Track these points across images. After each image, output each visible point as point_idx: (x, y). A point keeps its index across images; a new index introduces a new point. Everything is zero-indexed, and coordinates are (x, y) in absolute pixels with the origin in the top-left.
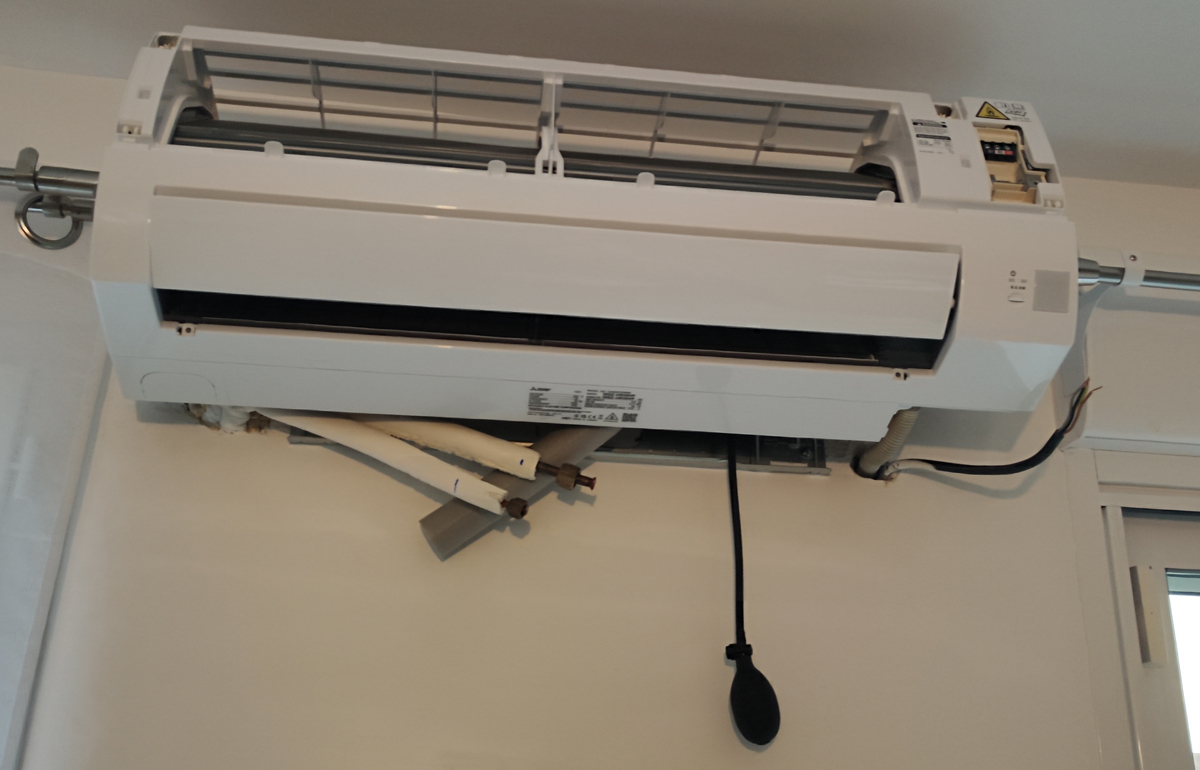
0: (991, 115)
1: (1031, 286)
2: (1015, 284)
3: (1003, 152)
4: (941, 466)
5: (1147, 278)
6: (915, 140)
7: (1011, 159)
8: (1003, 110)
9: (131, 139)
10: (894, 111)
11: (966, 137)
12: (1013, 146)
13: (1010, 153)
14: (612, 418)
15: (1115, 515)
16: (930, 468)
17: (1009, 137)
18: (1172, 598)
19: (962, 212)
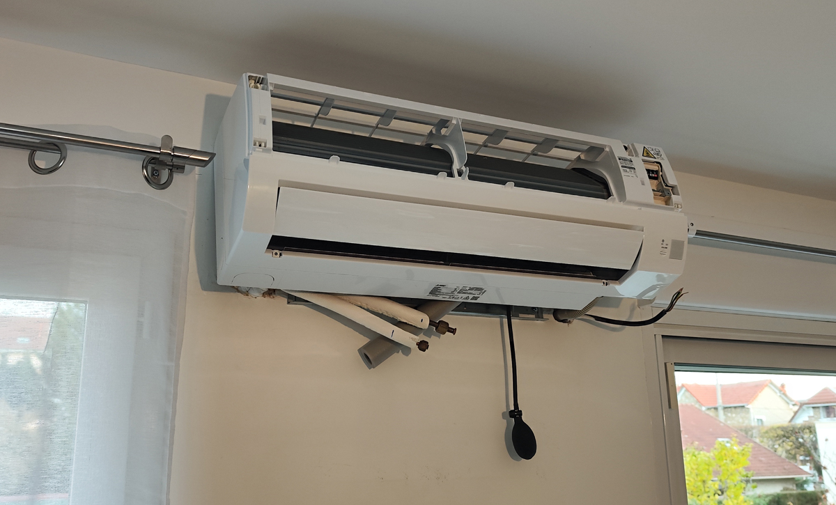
0: (648, 155)
1: (669, 247)
2: (663, 246)
3: (653, 175)
4: (598, 318)
5: (697, 234)
6: (621, 169)
7: (656, 178)
8: (652, 152)
9: (260, 149)
10: (607, 149)
11: (641, 168)
12: (657, 172)
13: (656, 176)
14: (467, 298)
15: (659, 338)
16: (593, 319)
17: (655, 168)
18: (676, 373)
19: (644, 209)
